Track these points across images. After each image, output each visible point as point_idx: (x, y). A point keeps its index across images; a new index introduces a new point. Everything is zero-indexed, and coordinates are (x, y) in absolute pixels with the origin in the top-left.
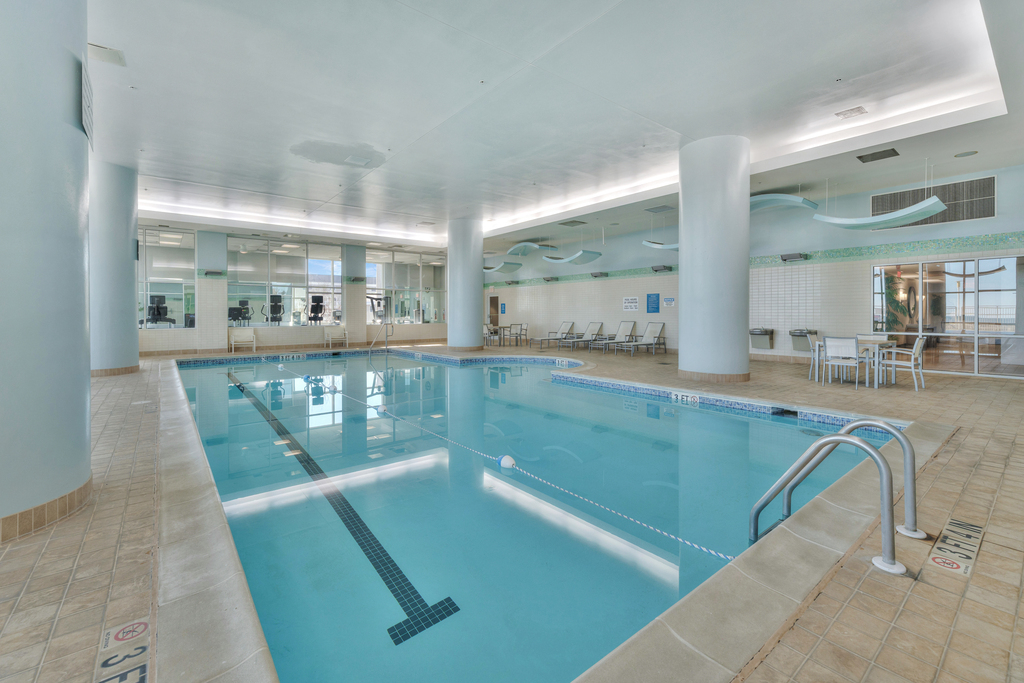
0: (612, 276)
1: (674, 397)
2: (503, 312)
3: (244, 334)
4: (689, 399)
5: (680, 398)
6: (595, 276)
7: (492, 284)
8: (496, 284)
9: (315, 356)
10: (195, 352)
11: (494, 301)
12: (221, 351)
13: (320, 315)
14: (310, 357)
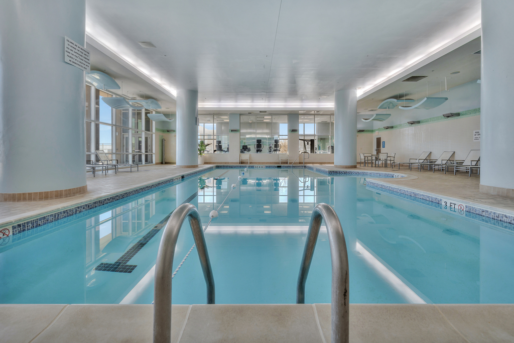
0: (463, 115)
1: (443, 204)
2: (384, 147)
3: (246, 156)
4: (456, 207)
5: (448, 205)
6: (448, 116)
7: (377, 130)
8: (379, 129)
9: (269, 167)
10: (228, 163)
11: (379, 140)
12: (237, 163)
13: (279, 149)
14: (267, 167)
